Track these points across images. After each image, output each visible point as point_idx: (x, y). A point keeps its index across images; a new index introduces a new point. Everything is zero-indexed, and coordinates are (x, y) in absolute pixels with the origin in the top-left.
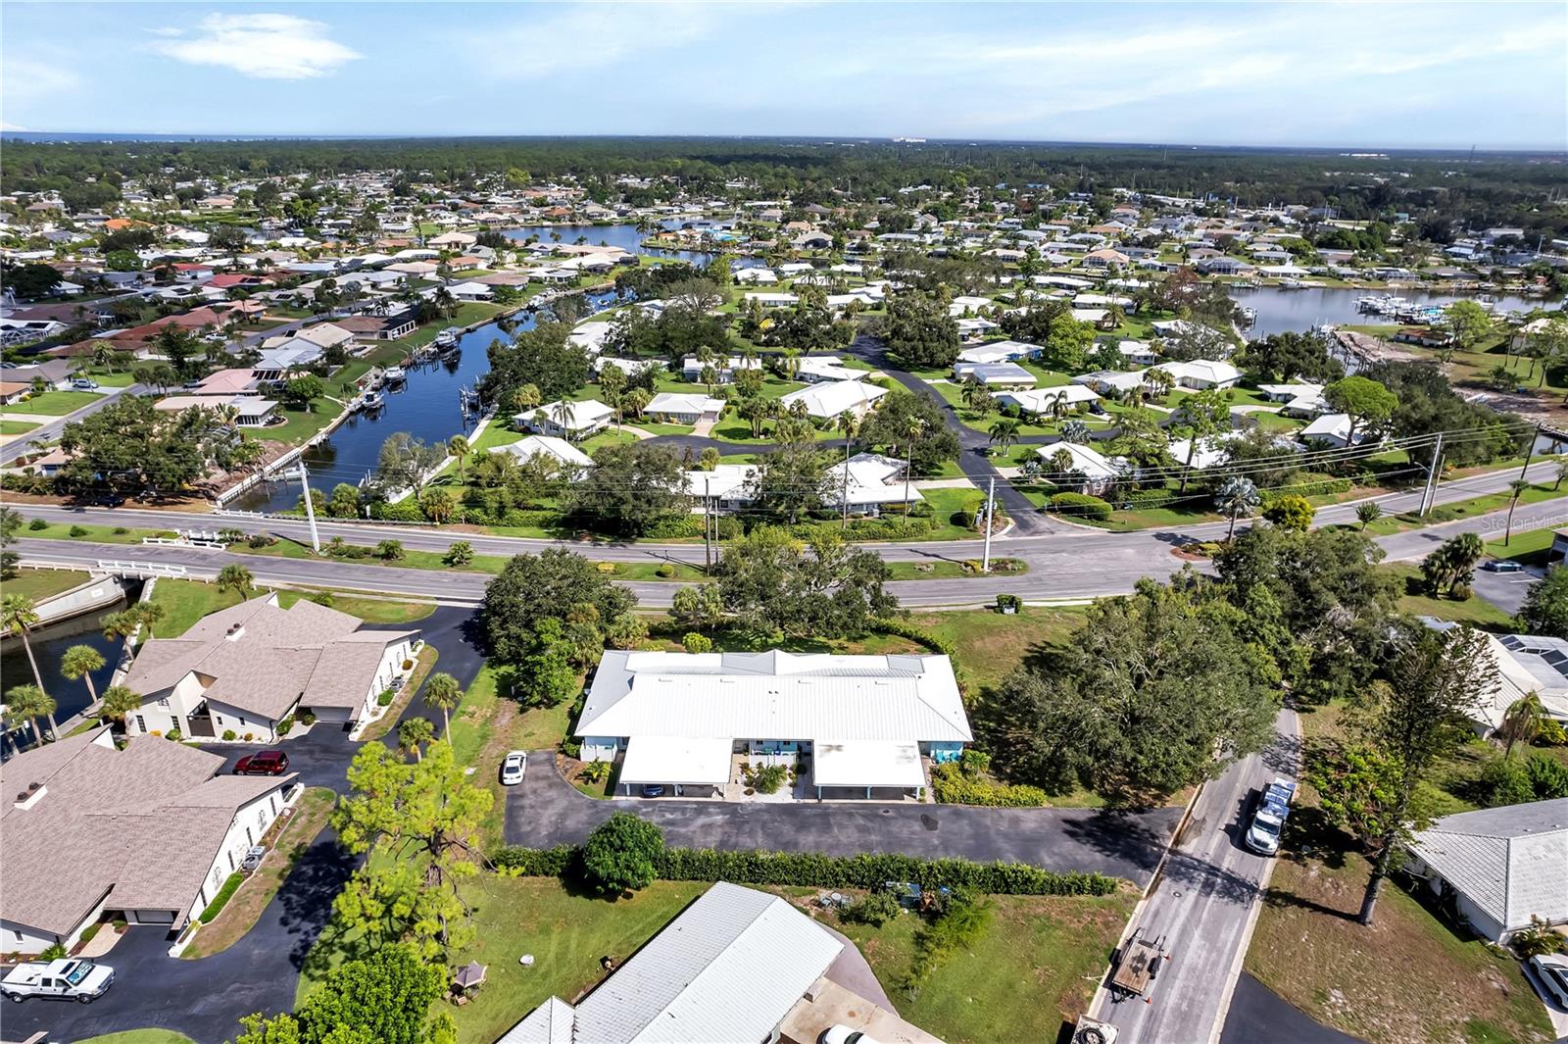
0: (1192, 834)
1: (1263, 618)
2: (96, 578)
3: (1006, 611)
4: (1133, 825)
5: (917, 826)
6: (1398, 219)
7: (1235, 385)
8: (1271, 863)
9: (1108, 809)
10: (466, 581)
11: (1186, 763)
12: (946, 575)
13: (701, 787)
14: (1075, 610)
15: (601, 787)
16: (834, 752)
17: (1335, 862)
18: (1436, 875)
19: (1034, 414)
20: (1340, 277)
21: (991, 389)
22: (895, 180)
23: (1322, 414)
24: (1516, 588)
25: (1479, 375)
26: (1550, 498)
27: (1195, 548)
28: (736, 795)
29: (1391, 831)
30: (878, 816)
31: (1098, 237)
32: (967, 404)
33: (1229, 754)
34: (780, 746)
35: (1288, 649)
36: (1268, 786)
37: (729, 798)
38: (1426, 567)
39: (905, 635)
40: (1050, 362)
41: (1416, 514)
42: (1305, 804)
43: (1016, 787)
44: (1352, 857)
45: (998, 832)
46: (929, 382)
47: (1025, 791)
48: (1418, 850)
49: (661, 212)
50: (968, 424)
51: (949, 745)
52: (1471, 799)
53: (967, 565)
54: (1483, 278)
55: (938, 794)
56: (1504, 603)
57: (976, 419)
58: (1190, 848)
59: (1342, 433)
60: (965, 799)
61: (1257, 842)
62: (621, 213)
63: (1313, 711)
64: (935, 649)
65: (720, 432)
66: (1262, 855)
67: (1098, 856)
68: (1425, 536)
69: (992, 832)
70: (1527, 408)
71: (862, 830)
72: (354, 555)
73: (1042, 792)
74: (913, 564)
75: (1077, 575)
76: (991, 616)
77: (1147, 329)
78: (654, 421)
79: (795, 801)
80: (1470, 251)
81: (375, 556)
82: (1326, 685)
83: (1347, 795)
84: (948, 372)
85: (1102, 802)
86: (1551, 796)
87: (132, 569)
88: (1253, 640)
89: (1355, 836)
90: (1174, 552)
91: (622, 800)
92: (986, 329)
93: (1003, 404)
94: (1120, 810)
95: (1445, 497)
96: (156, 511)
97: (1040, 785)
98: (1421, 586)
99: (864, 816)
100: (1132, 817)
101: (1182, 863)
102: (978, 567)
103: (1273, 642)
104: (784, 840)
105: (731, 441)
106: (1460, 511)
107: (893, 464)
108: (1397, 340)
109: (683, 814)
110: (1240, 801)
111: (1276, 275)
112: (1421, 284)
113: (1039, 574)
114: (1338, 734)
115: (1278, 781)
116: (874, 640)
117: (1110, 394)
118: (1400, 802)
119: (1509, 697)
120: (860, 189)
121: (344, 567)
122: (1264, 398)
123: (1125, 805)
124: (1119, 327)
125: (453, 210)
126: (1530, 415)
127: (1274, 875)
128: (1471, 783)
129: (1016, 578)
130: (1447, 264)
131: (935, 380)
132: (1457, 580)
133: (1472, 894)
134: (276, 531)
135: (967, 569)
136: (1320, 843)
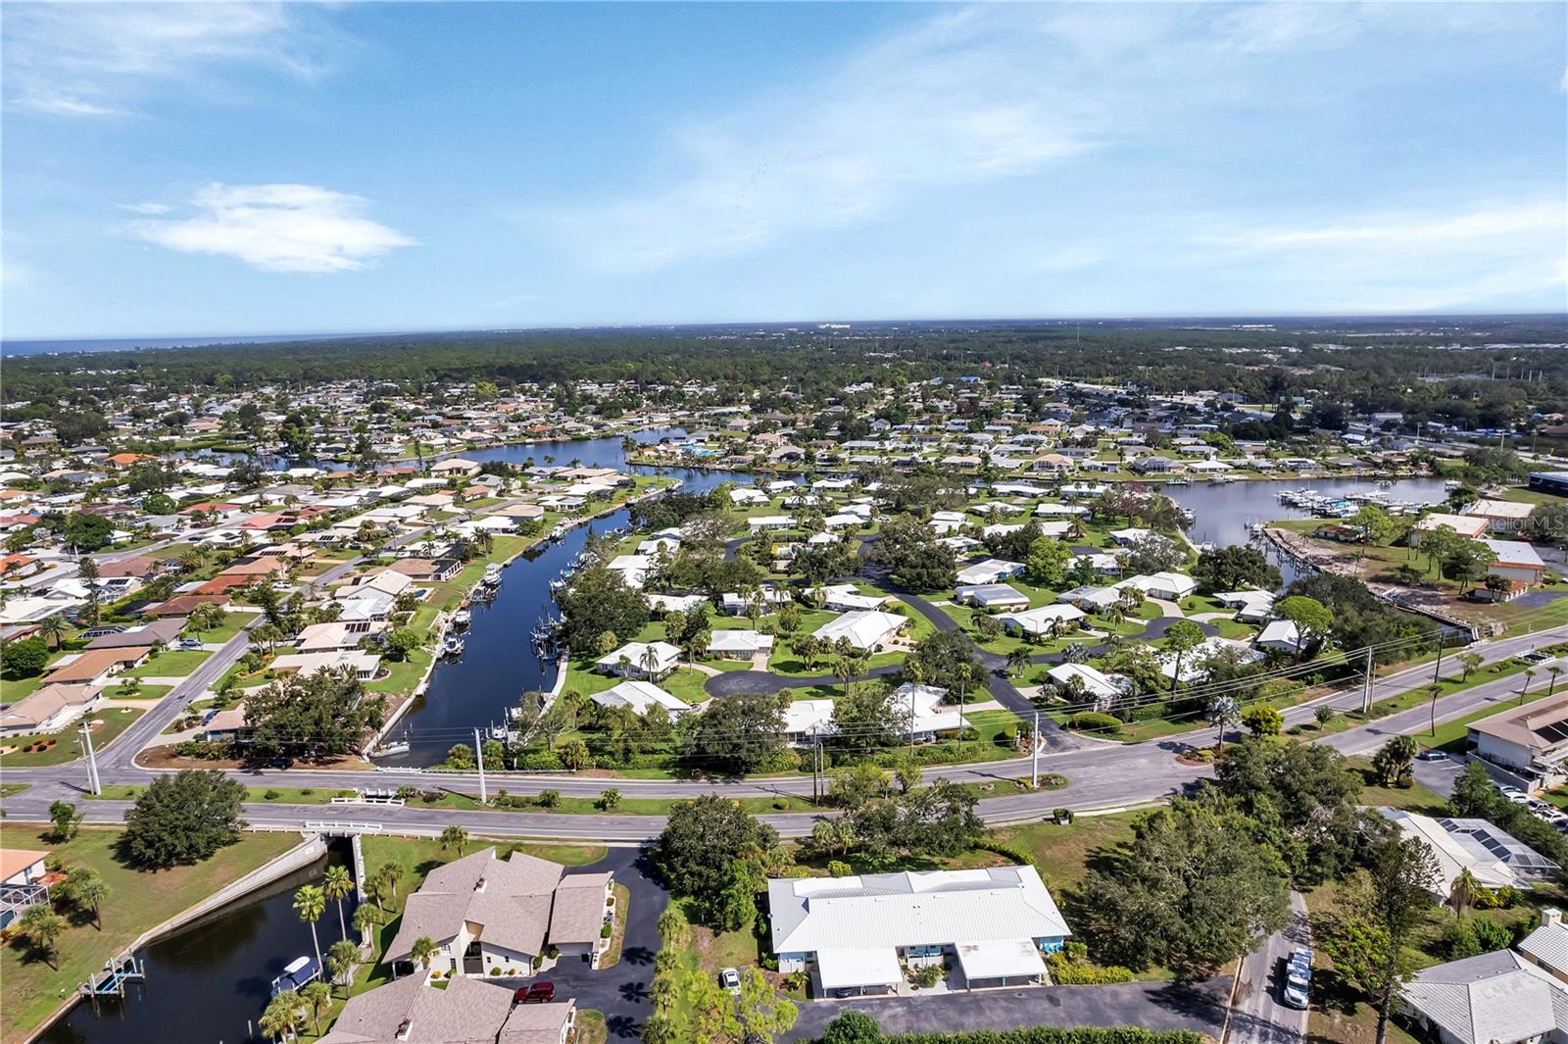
0: (1244, 996)
1: (1268, 823)
2: (308, 838)
3: (1062, 822)
4: (1197, 991)
5: (1046, 1004)
6: (1296, 403)
7: (1194, 593)
8: (1305, 1014)
9: (1178, 980)
10: (621, 823)
11: (1234, 942)
12: (1006, 793)
13: (880, 986)
14: (1117, 818)
15: (801, 992)
16: (972, 951)
17: (1350, 1011)
18: (1423, 1015)
19: (1036, 635)
20: (1259, 470)
21: (992, 612)
22: (839, 379)
23: (1272, 620)
24: (1447, 774)
25: (1388, 569)
26: (1460, 689)
27: (1192, 754)
28: (906, 991)
29: (1388, 984)
30: (1015, 999)
31: (1040, 437)
32: (977, 628)
33: (1262, 932)
34: (928, 950)
35: (1289, 846)
36: (1291, 955)
37: (901, 993)
38: (1376, 762)
39: (990, 849)
40: (1032, 578)
41: (1359, 711)
42: (1320, 967)
43: (1110, 968)
44: (1361, 1006)
45: (1105, 1004)
46: (936, 604)
47: (1118, 971)
48: (1408, 997)
49: (632, 424)
50: (982, 647)
51: (1054, 939)
52: (1438, 955)
53: (1019, 783)
54: (1376, 465)
55: (1054, 978)
56: (1438, 788)
57: (987, 641)
58: (1245, 1007)
59: (1290, 639)
60: (1076, 981)
61: (1293, 999)
62: (597, 427)
63: (1311, 891)
64: (1020, 861)
65: (774, 666)
66: (1299, 1009)
67: (1180, 1017)
68: (1369, 730)
69: (1101, 1004)
70: (1429, 600)
71: (1007, 1010)
72: (518, 804)
73: (1128, 971)
74: (976, 784)
75: (1108, 786)
76: (1051, 827)
77: (1106, 537)
78: (716, 658)
79: (950, 992)
80: (1362, 438)
81: (535, 804)
82: (1319, 870)
83: (1352, 958)
84: (951, 593)
85: (1172, 975)
86: (1494, 949)
87: (337, 828)
88: (1264, 841)
89: (1361, 989)
90: (1178, 760)
91: (823, 1001)
92: (970, 547)
93: (1006, 626)
94: (1187, 981)
95: (1380, 693)
96: (322, 771)
97: (1125, 965)
98: (1375, 777)
99: (1005, 1000)
100: (1196, 985)
101: (1241, 1019)
102: (1029, 784)
103: (1278, 841)
104: (953, 1022)
105: (788, 674)
106: (1393, 706)
107: (936, 693)
108: (1317, 536)
109: (872, 1008)
110: (1272, 968)
111: (1204, 470)
112: (1327, 474)
113: (1077, 786)
114: (1336, 909)
115: (1299, 950)
116: (966, 856)
117: (1092, 610)
118: (1391, 962)
119: (1452, 873)
120: (809, 391)
121: (516, 817)
122: (1220, 605)
123: (1189, 976)
124: (1082, 536)
125: (433, 427)
126: (1435, 608)
127: (1310, 1024)
128: (1435, 942)
129: (1060, 792)
130: (1345, 452)
131: (941, 602)
132: (1401, 772)
133: (1449, 1028)
134: (439, 784)
135: (1020, 786)
136: (1337, 996)
